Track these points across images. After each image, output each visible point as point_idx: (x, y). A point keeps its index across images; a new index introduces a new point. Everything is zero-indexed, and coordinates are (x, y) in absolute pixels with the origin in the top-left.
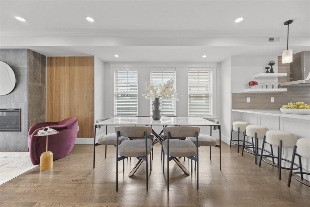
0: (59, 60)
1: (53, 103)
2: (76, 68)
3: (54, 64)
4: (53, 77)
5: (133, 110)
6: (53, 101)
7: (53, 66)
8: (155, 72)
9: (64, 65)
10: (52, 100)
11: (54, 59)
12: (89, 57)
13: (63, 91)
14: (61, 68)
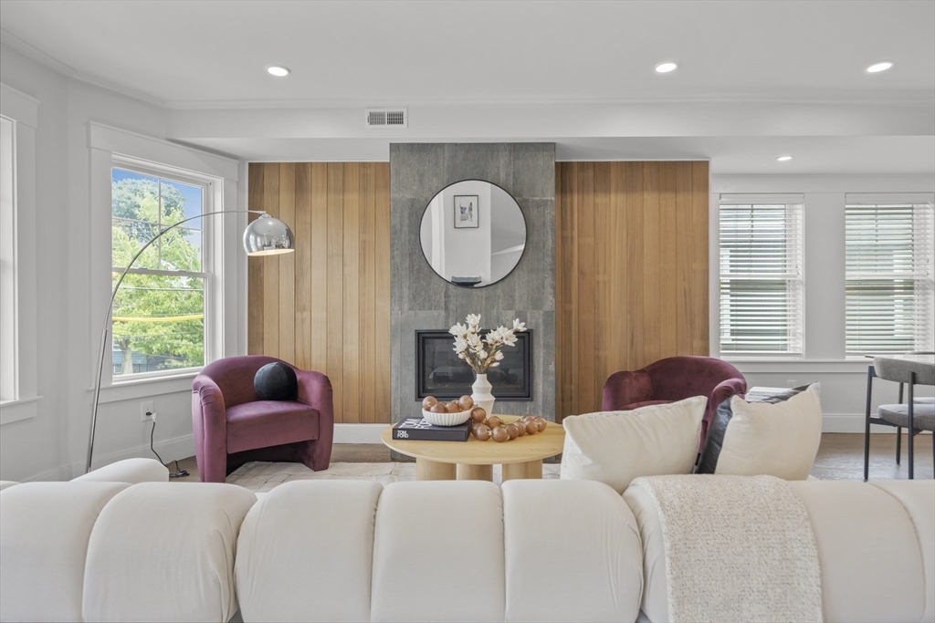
0: (591, 173)
1: (571, 312)
2: (650, 199)
3: (575, 188)
4: (572, 229)
5: (778, 334)
6: (574, 306)
7: (572, 192)
8: (856, 206)
9: (607, 191)
10: (570, 302)
11: (576, 169)
12: (692, 162)
13: (605, 273)
14: (601, 199)
